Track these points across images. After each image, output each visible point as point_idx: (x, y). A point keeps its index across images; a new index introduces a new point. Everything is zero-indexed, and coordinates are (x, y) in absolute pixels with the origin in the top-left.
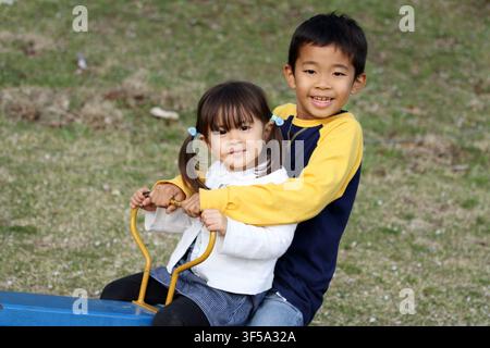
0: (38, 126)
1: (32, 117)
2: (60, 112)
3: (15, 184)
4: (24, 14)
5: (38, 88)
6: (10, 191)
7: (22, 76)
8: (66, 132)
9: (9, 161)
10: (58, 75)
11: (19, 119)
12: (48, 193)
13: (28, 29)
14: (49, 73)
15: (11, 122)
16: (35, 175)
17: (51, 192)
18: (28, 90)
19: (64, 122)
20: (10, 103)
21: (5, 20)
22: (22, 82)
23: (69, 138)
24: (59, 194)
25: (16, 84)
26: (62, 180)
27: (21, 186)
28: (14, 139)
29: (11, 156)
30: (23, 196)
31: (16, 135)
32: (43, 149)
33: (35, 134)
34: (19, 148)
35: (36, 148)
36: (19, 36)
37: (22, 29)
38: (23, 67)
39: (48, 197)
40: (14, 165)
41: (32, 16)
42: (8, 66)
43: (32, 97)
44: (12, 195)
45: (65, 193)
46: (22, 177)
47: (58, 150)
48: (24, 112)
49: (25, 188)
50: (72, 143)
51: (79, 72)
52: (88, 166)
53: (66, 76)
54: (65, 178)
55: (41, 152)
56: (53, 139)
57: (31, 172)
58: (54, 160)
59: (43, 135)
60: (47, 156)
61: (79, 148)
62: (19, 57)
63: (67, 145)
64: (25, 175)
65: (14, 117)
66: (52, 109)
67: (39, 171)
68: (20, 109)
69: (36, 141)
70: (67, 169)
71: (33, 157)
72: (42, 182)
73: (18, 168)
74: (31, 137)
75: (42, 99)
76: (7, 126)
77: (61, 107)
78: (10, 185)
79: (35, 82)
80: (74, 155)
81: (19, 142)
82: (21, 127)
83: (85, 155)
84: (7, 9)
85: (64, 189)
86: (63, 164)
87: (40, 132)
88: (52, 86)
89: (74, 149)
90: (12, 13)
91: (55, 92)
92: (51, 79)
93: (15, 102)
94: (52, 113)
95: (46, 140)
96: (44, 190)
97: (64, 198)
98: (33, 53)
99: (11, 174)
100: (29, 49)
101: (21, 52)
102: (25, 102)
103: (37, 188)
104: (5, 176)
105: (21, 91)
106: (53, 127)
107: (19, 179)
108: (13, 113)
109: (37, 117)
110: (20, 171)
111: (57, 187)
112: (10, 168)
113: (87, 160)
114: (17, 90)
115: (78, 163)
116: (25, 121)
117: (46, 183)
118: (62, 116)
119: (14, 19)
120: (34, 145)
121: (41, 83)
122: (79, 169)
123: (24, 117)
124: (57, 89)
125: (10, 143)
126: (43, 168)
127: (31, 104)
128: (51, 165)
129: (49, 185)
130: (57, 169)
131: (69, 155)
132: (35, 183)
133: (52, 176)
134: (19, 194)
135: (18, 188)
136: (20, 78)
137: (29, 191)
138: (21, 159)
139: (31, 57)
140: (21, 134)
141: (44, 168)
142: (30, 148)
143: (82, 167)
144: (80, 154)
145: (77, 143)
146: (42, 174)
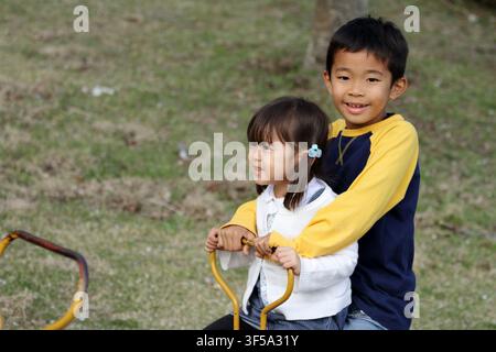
0: (139, 218)
1: (133, 209)
2: (161, 203)
3: (117, 277)
4: (124, 104)
5: (138, 180)
6: (111, 284)
7: (124, 168)
8: (167, 225)
9: (111, 254)
10: (159, 166)
11: (120, 210)
12: (149, 287)
13: (129, 120)
14: (151, 164)
15: (111, 213)
16: (137, 268)
17: (153, 286)
18: (129, 181)
19: (165, 215)
20: (112, 194)
21: (106, 110)
22: (123, 173)
23: (172, 231)
24: (160, 287)
25: (118, 176)
26: (163, 273)
27: (122, 279)
28: (115, 231)
29: (113, 250)
30: (124, 289)
31: (117, 227)
32: (144, 241)
33: (136, 226)
34: (120, 240)
35: (137, 241)
36: (120, 127)
37: (123, 120)
38: (123, 157)
39: (150, 291)
40: (114, 257)
41: (133, 106)
42: (108, 157)
43: (134, 188)
44: (113, 289)
45: (167, 286)
46: (123, 270)
47: (159, 242)
48: (125, 203)
49: (126, 281)
50: (173, 235)
51: (180, 163)
52: (190, 259)
53: (167, 167)
54: (166, 271)
55: (143, 245)
56: (155, 231)
57: (132, 265)
58: (156, 252)
59: (144, 227)
60: (149, 249)
61: (181, 241)
62: (120, 148)
63: (168, 237)
64: (125, 266)
65: (115, 208)
66: (153, 200)
67: (140, 263)
68: (121, 201)
69: (138, 233)
70: (169, 262)
71: (134, 249)
72: (143, 276)
73: (119, 261)
74: (133, 228)
75: (144, 191)
76: (108, 218)
77: (163, 199)
78: (111, 279)
79: (135, 173)
80: (176, 248)
81: (120, 235)
82: (122, 219)
83: (186, 248)
84: (107, 100)
85: (165, 283)
86: (164, 258)
87: (141, 224)
88: (153, 177)
89: (175, 241)
90: (113, 103)
91: (156, 184)
92: (152, 170)
93: (116, 193)
94: (153, 205)
95: (148, 233)
96: (145, 283)
97: (165, 292)
98: (134, 143)
99: (113, 267)
100: (130, 140)
101: (121, 143)
102: (125, 193)
103: (138, 281)
104: (106, 269)
105: (122, 183)
106: (153, 218)
107: (120, 273)
108: (115, 205)
109: (138, 209)
110: (121, 264)
111: (159, 280)
112: (111, 261)
113: (188, 253)
114: (117, 181)
115: (180, 257)
116: (126, 213)
117: (147, 276)
118: (163, 208)
119: (116, 109)
120: (136, 237)
121: (142, 175)
122: (180, 262)
123: (125, 208)
124: (158, 180)
125: (111, 235)
126: (143, 261)
127: (132, 196)
128: (152, 258)
129: (150, 279)
130: (159, 262)
131: (171, 248)
132: (136, 276)
133: (153, 269)
134: (120, 287)
135: (119, 281)
136: (121, 169)
137: (130, 284)
138: (122, 252)
139: (132, 148)
140: (122, 226)
141: (145, 260)
142: (131, 240)
143: (183, 260)
144: (182, 247)
145: (178, 236)
146: (143, 267)
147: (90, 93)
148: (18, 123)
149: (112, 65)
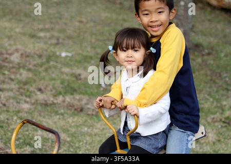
0: (82, 114)
1: (79, 110)
2: (92, 108)
3: (71, 141)
4: (76, 61)
5: (82, 96)
6: (68, 145)
7: (75, 90)
8: (95, 118)
9: (68, 131)
10: (92, 90)
11: (73, 111)
12: (85, 147)
13: (78, 68)
14: (88, 89)
15: (69, 112)
16: (80, 138)
17: (87, 146)
18: (77, 97)
19: (94, 113)
20: (69, 103)
21: (68, 63)
22: (75, 93)
23: (97, 121)
24: (91, 147)
25: (72, 94)
26: (92, 140)
27: (73, 142)
28: (70, 120)
29: (69, 129)
30: (74, 147)
31: (71, 118)
32: (84, 125)
33: (80, 118)
34: (73, 124)
35: (81, 125)
36: (74, 71)
37: (75, 68)
38: (75, 86)
39: (86, 148)
40: (70, 132)
41: (80, 62)
42: (68, 85)
43: (80, 100)
44: (69, 147)
45: (94, 147)
46: (74, 138)
47: (91, 126)
48: (76, 107)
49: (75, 144)
50: (97, 123)
51: (102, 89)
52: (105, 134)
53: (96, 91)
54: (94, 139)
55: (83, 127)
56: (89, 121)
57: (78, 136)
58: (89, 131)
60: (86, 129)
61: (101, 125)
62: (74, 81)
63: (95, 124)
64: (75, 137)
65: (70, 109)
66: (89, 106)
67: (82, 136)
68: (73, 106)
69: (81, 121)
70: (95, 135)
71: (79, 129)
72: (83, 141)
73: (72, 134)
74: (78, 119)
75: (84, 102)
76: (67, 114)
77: (93, 106)
78: (68, 142)
79: (81, 93)
80: (99, 129)
81: (73, 122)
82: (74, 115)
83: (103, 129)
84: (68, 58)
85: (93, 145)
86: (93, 133)
87: (83, 117)
88: (89, 95)
89: (99, 126)
90: (71, 60)
91: (90, 98)
92: (89, 92)
93: (71, 102)
94: (89, 108)
95: (86, 121)
96: (84, 145)
97: (93, 149)
98: (80, 79)
99: (69, 137)
100: (79, 77)
101: (74, 79)
102: (76, 103)
103: (81, 144)
104: (65, 137)
105: (74, 98)
106: (89, 115)
107: (72, 140)
108: (71, 108)
109: (82, 110)
110: (73, 135)
111: (90, 144)
112: (69, 134)
113: (105, 131)
114: (72, 97)
115: (100, 133)
116: (76, 112)
117: (85, 141)
118: (93, 110)
119: (72, 63)
120: (80, 123)
121: (84, 94)
122: (100, 135)
123: (75, 110)
124: (91, 97)
125: (68, 122)
126: (83, 134)
127: (78, 103)
128: (87, 133)
129: (86, 143)
130: (90, 135)
131: (96, 129)
132: (80, 141)
133: (88, 138)
134: (72, 146)
135: (72, 144)
136: (73, 91)
137: (77, 145)
138: (73, 130)
139: (79, 82)
140: (74, 118)
142: (78, 125)
143: (102, 134)
144: (101, 128)
145: (100, 123)
146: (83, 137)
147: (60, 55)
148: (26, 68)
149: (71, 42)
